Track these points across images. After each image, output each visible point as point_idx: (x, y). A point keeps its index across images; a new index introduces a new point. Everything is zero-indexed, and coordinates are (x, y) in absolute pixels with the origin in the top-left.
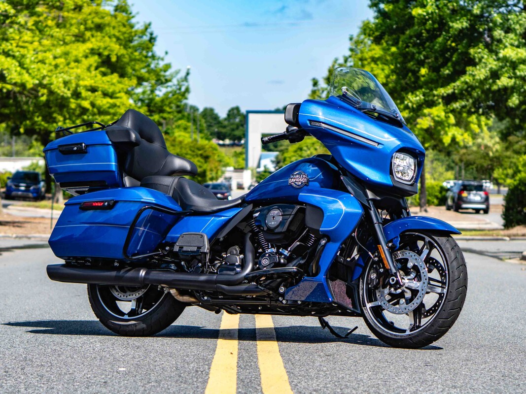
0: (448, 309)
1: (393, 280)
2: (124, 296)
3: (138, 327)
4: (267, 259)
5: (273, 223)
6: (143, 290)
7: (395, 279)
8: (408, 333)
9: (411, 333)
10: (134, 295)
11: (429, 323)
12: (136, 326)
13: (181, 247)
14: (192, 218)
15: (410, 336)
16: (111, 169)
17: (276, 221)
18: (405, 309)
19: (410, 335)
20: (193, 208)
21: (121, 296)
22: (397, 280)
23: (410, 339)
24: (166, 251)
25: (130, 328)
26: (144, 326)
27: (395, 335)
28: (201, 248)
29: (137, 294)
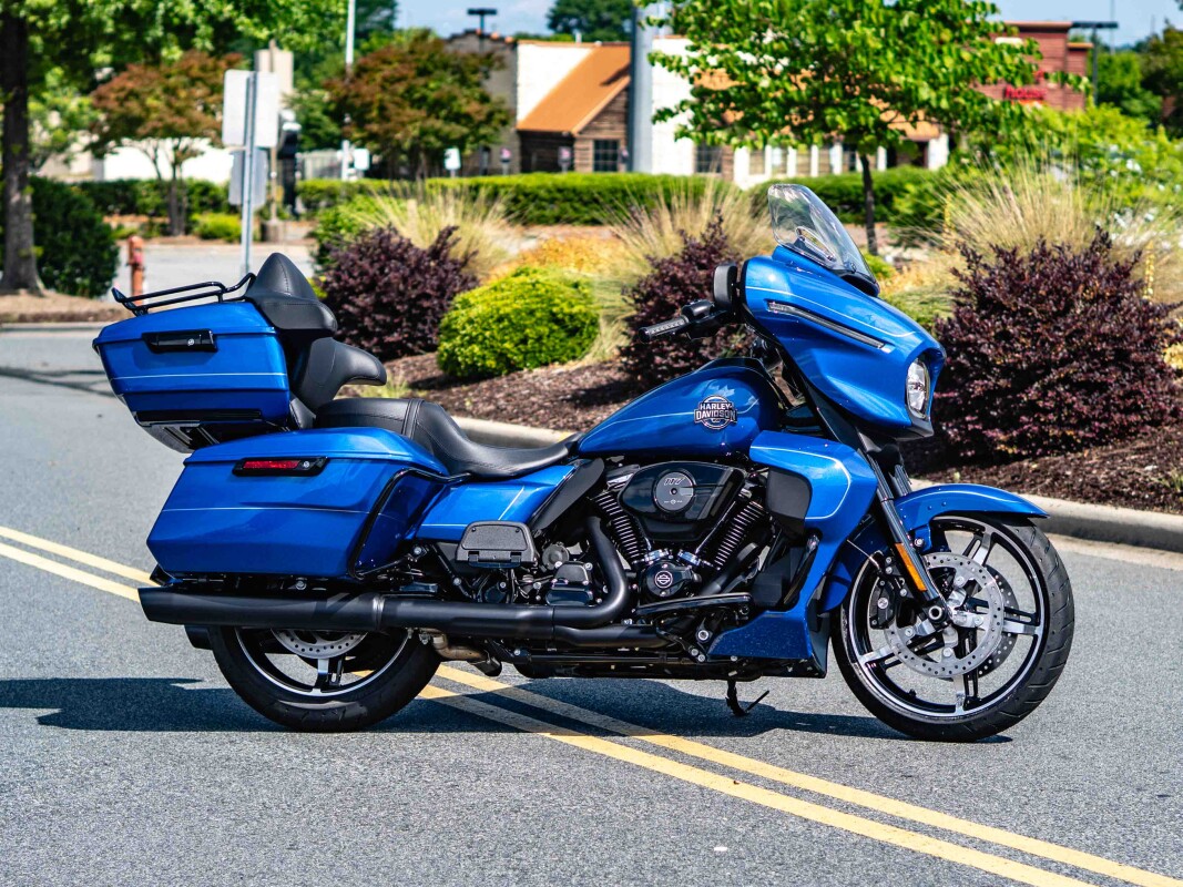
0: (1049, 665)
1: (935, 613)
2: (311, 650)
3: (349, 713)
4: (667, 574)
5: (673, 502)
6: (355, 637)
7: (940, 609)
8: (960, 711)
9: (968, 712)
10: (336, 648)
11: (1007, 692)
12: (344, 712)
13: (472, 552)
14: (469, 489)
15: (967, 720)
16: (275, 387)
17: (681, 498)
18: (956, 667)
19: (965, 717)
20: (472, 468)
21: (303, 650)
22: (944, 612)
23: (968, 724)
24: (415, 556)
25: (330, 715)
26: (363, 710)
27: (930, 717)
28: (520, 554)
29: (344, 646)
